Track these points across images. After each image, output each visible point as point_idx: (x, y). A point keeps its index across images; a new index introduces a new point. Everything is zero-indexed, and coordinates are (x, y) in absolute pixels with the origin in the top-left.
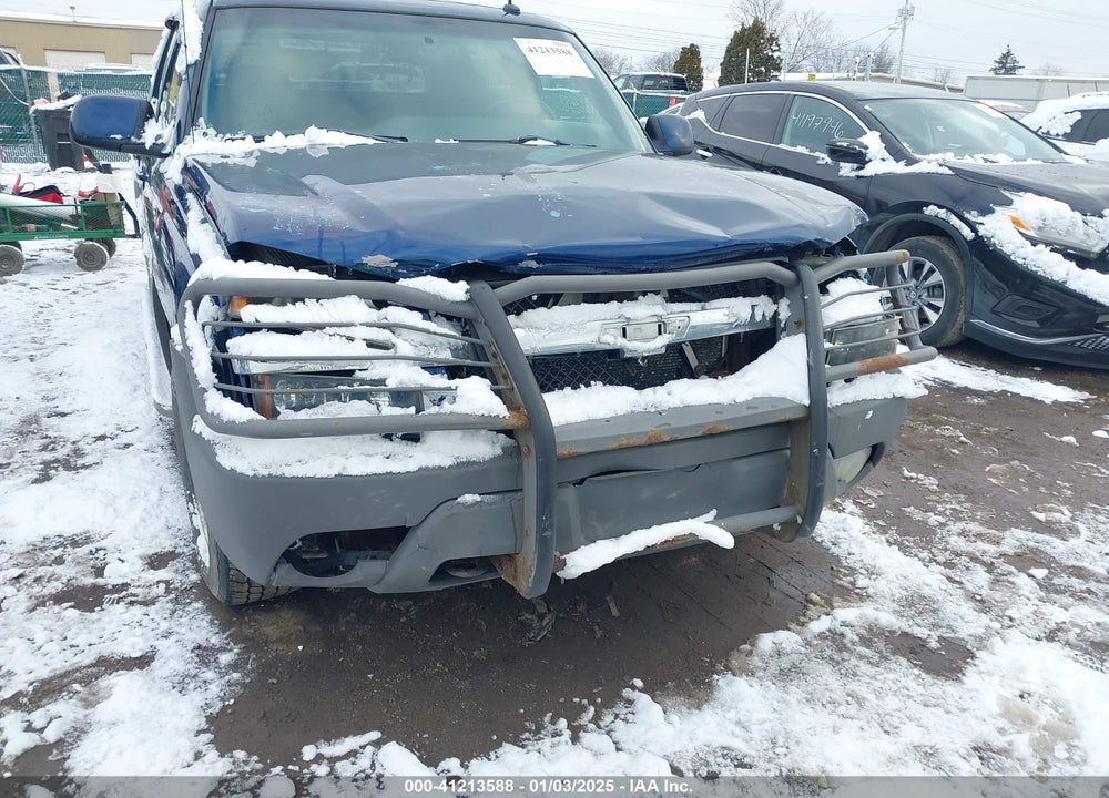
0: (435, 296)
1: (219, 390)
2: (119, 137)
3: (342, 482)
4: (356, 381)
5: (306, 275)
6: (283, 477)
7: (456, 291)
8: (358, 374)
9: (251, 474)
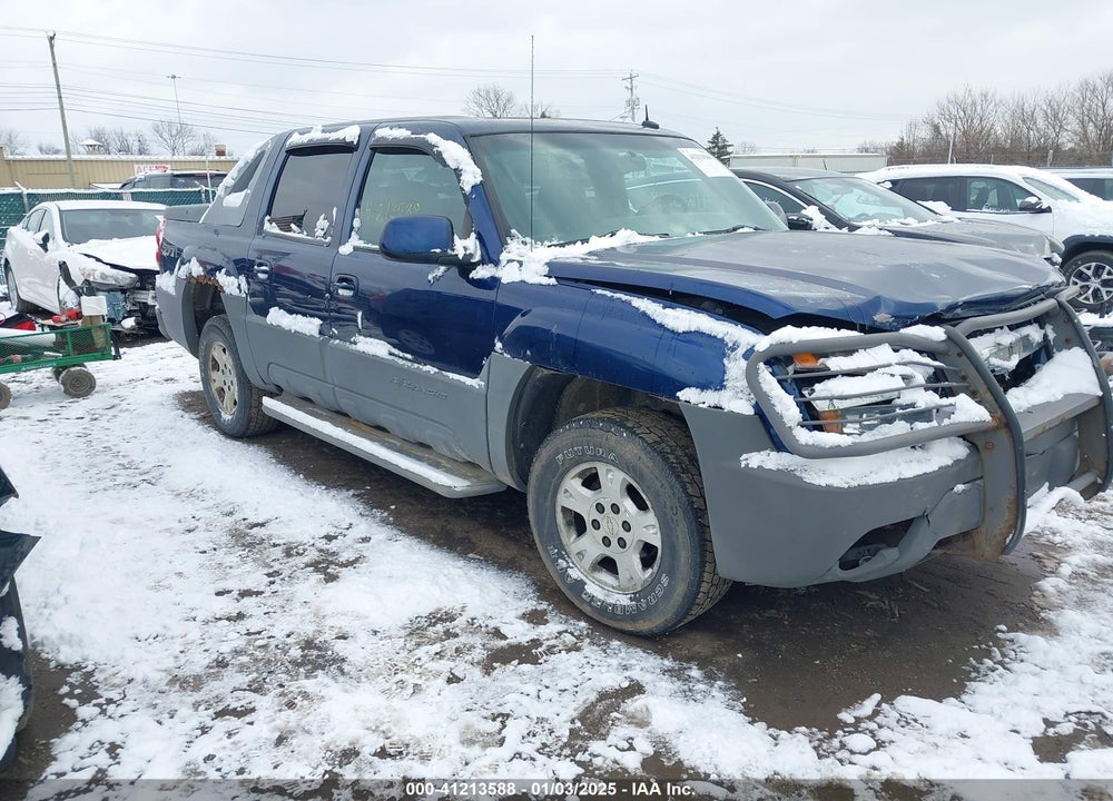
0: (927, 339)
1: (802, 426)
2: (438, 251)
3: (902, 484)
4: (896, 407)
5: (845, 333)
6: (867, 486)
7: (937, 333)
8: (897, 401)
9: (846, 486)
